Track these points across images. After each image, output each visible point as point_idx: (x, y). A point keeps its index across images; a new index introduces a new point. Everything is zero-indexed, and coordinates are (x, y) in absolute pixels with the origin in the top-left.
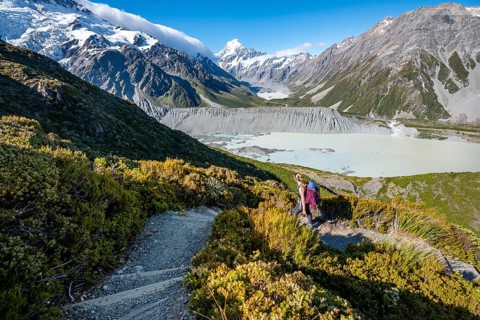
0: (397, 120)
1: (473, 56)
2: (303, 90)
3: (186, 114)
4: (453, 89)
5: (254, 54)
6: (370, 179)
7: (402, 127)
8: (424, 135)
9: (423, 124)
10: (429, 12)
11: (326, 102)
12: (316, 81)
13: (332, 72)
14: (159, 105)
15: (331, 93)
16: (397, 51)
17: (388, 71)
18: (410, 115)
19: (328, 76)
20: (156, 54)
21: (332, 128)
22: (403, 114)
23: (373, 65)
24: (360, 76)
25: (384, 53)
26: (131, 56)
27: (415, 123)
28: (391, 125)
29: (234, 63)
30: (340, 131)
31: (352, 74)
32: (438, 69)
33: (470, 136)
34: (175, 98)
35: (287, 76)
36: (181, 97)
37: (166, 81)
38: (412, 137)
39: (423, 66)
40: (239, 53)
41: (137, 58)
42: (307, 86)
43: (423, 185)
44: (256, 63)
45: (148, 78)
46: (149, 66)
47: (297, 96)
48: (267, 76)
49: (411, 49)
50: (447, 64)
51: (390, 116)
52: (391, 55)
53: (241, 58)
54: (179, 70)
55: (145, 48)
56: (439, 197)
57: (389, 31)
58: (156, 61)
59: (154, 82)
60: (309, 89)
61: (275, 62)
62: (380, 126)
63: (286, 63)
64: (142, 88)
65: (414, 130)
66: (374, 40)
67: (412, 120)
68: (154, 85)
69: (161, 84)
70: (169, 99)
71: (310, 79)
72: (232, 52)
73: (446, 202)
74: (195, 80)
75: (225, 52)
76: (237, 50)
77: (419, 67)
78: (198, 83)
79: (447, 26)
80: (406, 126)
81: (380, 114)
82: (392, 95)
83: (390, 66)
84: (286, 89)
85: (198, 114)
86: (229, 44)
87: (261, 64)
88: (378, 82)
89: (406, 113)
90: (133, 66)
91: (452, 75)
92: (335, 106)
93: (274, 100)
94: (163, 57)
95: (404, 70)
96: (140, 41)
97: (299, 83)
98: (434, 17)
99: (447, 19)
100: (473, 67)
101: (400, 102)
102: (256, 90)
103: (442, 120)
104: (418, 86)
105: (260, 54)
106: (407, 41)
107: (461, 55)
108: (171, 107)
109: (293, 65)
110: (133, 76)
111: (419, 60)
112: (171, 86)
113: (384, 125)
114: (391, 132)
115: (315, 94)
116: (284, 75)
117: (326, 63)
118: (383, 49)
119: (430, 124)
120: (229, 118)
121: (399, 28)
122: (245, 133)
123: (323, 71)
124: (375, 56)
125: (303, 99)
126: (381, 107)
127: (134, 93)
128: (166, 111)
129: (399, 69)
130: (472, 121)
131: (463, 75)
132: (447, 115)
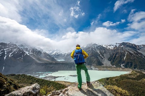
1: (103, 52)
3: (27, 65)
4: (102, 59)
7: (94, 68)
8: (100, 70)
18: (95, 65)
28: (92, 67)
29: (51, 52)
47: (68, 60)
50: (99, 53)
51: (91, 65)
60: (71, 59)
62: (89, 67)
81: (89, 65)
91: (101, 55)
93: (61, 61)
101: (92, 61)
103: (103, 66)
109: (67, 53)
114: (92, 69)
119: (100, 67)
126: (89, 63)
130: (108, 65)
131: (103, 55)
132: (103, 64)
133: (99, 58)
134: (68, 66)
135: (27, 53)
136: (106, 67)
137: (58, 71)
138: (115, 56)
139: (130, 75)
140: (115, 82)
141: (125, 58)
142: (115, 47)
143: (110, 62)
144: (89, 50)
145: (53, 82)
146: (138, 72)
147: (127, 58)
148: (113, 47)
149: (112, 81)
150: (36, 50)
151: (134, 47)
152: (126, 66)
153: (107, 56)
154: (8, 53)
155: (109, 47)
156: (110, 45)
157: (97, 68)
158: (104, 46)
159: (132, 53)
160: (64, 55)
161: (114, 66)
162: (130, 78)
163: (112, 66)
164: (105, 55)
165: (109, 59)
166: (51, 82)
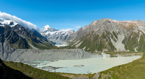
0: (104, 52)
1: (117, 32)
2: (72, 43)
3: (22, 52)
4: (116, 41)
5: (54, 30)
6: (95, 74)
7: (105, 54)
8: (112, 56)
9: (111, 53)
10: (105, 20)
11: (81, 47)
12: (77, 40)
13: (82, 36)
14: (12, 47)
15: (82, 44)
16: (99, 30)
17: (98, 35)
18: (107, 50)
19: (81, 38)
20: (16, 28)
21: (83, 56)
22: (105, 50)
23: (94, 34)
24: (90, 37)
25: (96, 30)
26: (7, 28)
27: (109, 53)
28: (102, 54)
29: (47, 33)
30: (86, 58)
31: (88, 37)
32: (111, 35)
33: (122, 55)
34: (19, 45)
35: (67, 38)
36: (22, 44)
37: (17, 38)
38: (109, 57)
39: (107, 34)
40: (49, 30)
41: (9, 29)
42: (74, 42)
43: (112, 72)
44: (55, 33)
45: (11, 36)
46: (12, 32)
47: (70, 45)
48: (59, 38)
49: (103, 29)
50: (112, 34)
51: (102, 51)
52: (98, 31)
53: (50, 32)
54: (23, 34)
55: (13, 26)
56: (117, 75)
57: (96, 24)
58: (16, 30)
59: (12, 38)
60: (74, 43)
61: (62, 33)
62: (99, 54)
63: (66, 33)
64: (7, 40)
65: (109, 55)
66: (93, 26)
67: (108, 51)
68: (12, 39)
69: (15, 39)
70: (17, 45)
71: (75, 39)
72: (46, 29)
73: (119, 77)
74: (29, 38)
75: (44, 29)
76: (48, 29)
77: (106, 34)
78: (30, 39)
79: (110, 24)
80: (107, 54)
81: (99, 50)
82: (101, 44)
83: (98, 34)
84: (67, 43)
85: (27, 52)
86: (46, 26)
87: (57, 33)
88: (96, 39)
89: (106, 50)
90: (6, 32)
91: (114, 37)
92: (84, 48)
93: (61, 47)
94: (19, 29)
95: (102, 35)
96: (12, 23)
97: (71, 41)
98: (106, 21)
99: (109, 22)
100: (118, 35)
101: (103, 46)
102: (55, 43)
103: (115, 51)
104: (107, 40)
105: (57, 30)
106: (101, 27)
107: (115, 31)
108: (17, 48)
109: (69, 34)
110: (5, 35)
111: (105, 32)
112: (18, 40)
113: (100, 54)
114: (103, 56)
115: (77, 44)
116: (66, 38)
117: (80, 34)
118: (96, 29)
119: (113, 52)
120: (40, 54)
121: (99, 23)
122: (47, 61)
123: (79, 36)
124: (94, 31)
125: (72, 47)
126: (98, 48)
127: (4, 42)
128: (14, 50)
129: (101, 35)
130: (121, 50)
131: (117, 37)
132: (116, 49)
133: (112, 41)
134: (71, 54)
136: (120, 53)
137: (58, 61)
138: (130, 38)
140: (127, 70)
141: (138, 41)
142: (131, 25)
143: (124, 46)
148: (128, 25)
149: (124, 69)
152: (139, 50)
153: (121, 37)
156: (126, 23)
161: (128, 51)
163: (126, 51)
164: (119, 36)
165: (123, 42)
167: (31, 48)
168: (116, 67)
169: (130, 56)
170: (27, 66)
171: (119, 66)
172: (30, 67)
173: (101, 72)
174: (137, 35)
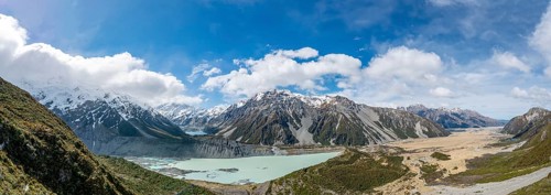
0: (276, 146)
1: (300, 113)
2: (217, 130)
3: (126, 141)
4: (297, 128)
8: (290, 153)
9: (288, 147)
11: (233, 137)
12: (226, 124)
15: (236, 131)
17: (266, 118)
21: (237, 153)
22: (278, 142)
23: (258, 114)
25: (262, 108)
27: (284, 147)
28: (273, 149)
30: (243, 156)
31: (247, 120)
32: (289, 118)
39: (282, 116)
42: (220, 127)
43: (292, 180)
49: (275, 107)
50: (292, 116)
51: (272, 144)
52: (266, 110)
57: (262, 98)
60: (222, 129)
62: (267, 150)
66: (257, 101)
67: (282, 145)
77: (280, 116)
80: (281, 149)
81: (266, 143)
82: (270, 132)
83: (267, 115)
91: (295, 121)
92: (239, 140)
93: (196, 136)
95: (274, 118)
98: (281, 94)
100: (302, 117)
101: (275, 135)
103: (297, 144)
107: (296, 112)
111: (279, 113)
113: (269, 149)
114: (273, 154)
115: (226, 132)
118: (261, 106)
119: (292, 146)
124: (258, 110)
125: (218, 135)
126: (266, 139)
129: (271, 117)
130: (307, 143)
131: (299, 121)
132: (298, 142)
133: (291, 127)
134: (213, 148)
135: (124, 116)
136: (304, 147)
138: (322, 124)
139: (342, 156)
141: (337, 127)
142: (324, 104)
143: (311, 135)
144: (269, 108)
145: (178, 180)
146: (354, 150)
147: (341, 128)
148: (320, 103)
150: (140, 108)
151: (351, 105)
152: (337, 143)
153: (307, 122)
154: (97, 117)
155: (312, 102)
156: (315, 99)
157: (284, 151)
158: (302, 100)
159: (348, 117)
160: (205, 121)
161: (319, 143)
162: (341, 163)
163: (316, 144)
164: (303, 120)
165: (311, 130)
166: (174, 181)
167: (141, 135)
168: (299, 171)
169: (323, 152)
170: (133, 164)
171: (305, 170)
172: (138, 167)
173: (272, 182)
174: (334, 120)
